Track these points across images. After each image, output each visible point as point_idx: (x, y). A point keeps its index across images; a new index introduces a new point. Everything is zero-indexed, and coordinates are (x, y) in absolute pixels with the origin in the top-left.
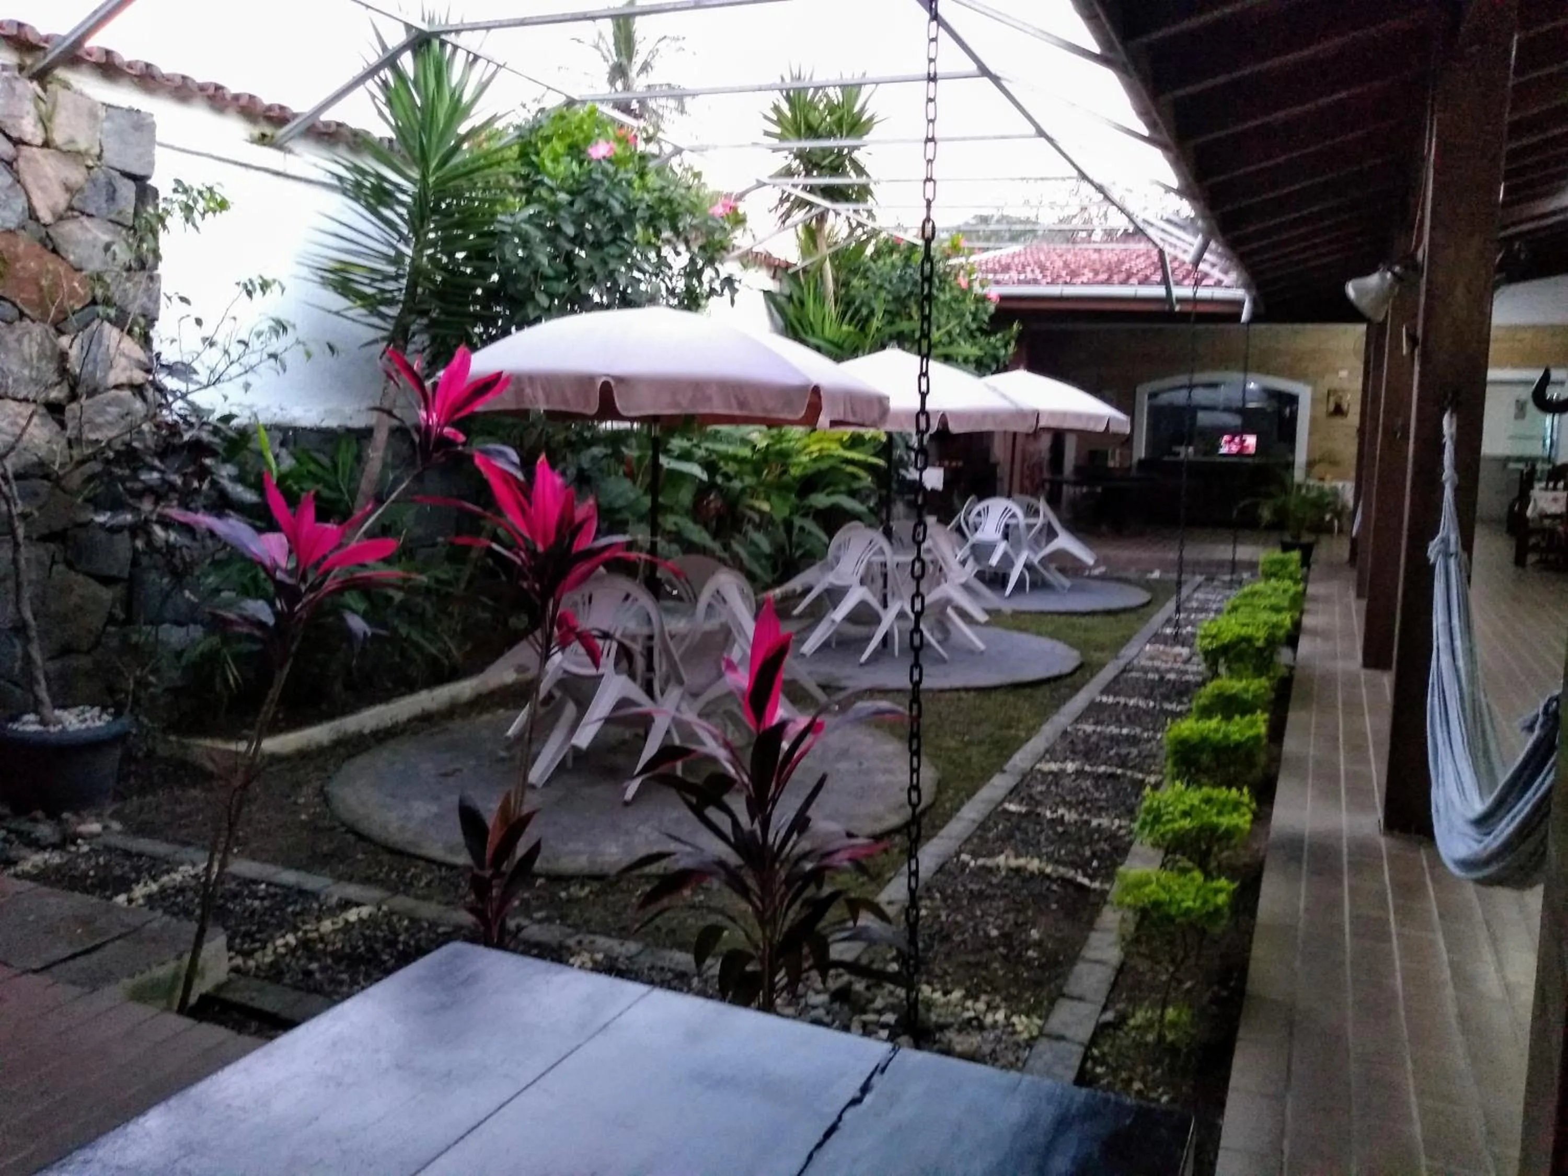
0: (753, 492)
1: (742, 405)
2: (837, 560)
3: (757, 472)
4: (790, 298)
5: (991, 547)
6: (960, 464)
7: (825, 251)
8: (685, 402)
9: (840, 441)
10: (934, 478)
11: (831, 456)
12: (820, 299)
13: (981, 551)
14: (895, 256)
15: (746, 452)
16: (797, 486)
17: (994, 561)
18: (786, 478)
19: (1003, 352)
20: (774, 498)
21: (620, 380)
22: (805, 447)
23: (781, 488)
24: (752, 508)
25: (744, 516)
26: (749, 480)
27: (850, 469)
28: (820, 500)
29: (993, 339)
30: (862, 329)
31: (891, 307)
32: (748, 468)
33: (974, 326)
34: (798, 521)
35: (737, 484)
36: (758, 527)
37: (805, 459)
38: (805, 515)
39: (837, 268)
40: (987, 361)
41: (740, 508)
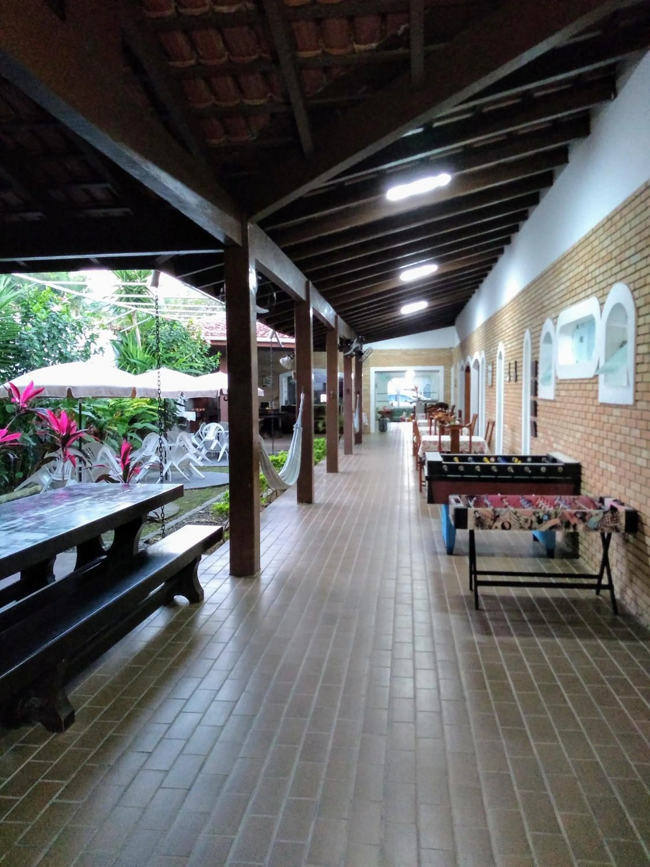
0: (110, 422)
1: (111, 393)
2: (146, 446)
3: (112, 415)
4: (122, 342)
5: (212, 442)
6: (204, 410)
7: (136, 324)
8: (94, 393)
9: (147, 402)
10: (191, 416)
11: (143, 408)
12: (135, 343)
13: (207, 444)
14: (167, 325)
15: (106, 407)
16: (129, 420)
17: (212, 448)
18: (123, 417)
19: (214, 364)
20: (118, 425)
21: (74, 387)
22: (132, 404)
23: (122, 421)
24: (109, 429)
25: (106, 432)
26: (108, 418)
27: (151, 412)
28: (138, 425)
29: (210, 358)
30: (154, 356)
31: (166, 346)
32: (108, 413)
33: (202, 353)
34: (129, 435)
35: (103, 420)
36: (112, 438)
37: (131, 409)
38: (133, 432)
39: (141, 330)
40: (208, 367)
41: (104, 429)
